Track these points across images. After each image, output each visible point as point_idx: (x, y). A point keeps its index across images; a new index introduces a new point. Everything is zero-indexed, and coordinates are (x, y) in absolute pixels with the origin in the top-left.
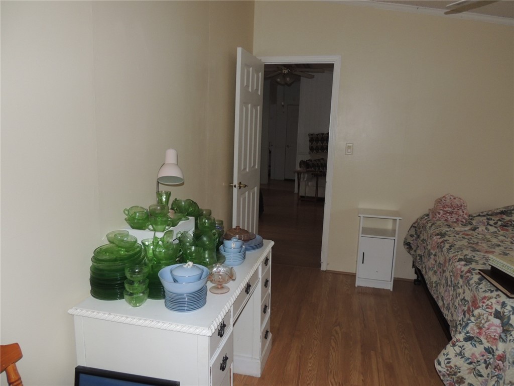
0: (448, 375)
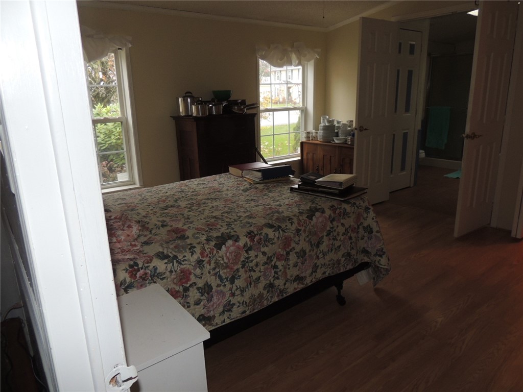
0: (333, 269)
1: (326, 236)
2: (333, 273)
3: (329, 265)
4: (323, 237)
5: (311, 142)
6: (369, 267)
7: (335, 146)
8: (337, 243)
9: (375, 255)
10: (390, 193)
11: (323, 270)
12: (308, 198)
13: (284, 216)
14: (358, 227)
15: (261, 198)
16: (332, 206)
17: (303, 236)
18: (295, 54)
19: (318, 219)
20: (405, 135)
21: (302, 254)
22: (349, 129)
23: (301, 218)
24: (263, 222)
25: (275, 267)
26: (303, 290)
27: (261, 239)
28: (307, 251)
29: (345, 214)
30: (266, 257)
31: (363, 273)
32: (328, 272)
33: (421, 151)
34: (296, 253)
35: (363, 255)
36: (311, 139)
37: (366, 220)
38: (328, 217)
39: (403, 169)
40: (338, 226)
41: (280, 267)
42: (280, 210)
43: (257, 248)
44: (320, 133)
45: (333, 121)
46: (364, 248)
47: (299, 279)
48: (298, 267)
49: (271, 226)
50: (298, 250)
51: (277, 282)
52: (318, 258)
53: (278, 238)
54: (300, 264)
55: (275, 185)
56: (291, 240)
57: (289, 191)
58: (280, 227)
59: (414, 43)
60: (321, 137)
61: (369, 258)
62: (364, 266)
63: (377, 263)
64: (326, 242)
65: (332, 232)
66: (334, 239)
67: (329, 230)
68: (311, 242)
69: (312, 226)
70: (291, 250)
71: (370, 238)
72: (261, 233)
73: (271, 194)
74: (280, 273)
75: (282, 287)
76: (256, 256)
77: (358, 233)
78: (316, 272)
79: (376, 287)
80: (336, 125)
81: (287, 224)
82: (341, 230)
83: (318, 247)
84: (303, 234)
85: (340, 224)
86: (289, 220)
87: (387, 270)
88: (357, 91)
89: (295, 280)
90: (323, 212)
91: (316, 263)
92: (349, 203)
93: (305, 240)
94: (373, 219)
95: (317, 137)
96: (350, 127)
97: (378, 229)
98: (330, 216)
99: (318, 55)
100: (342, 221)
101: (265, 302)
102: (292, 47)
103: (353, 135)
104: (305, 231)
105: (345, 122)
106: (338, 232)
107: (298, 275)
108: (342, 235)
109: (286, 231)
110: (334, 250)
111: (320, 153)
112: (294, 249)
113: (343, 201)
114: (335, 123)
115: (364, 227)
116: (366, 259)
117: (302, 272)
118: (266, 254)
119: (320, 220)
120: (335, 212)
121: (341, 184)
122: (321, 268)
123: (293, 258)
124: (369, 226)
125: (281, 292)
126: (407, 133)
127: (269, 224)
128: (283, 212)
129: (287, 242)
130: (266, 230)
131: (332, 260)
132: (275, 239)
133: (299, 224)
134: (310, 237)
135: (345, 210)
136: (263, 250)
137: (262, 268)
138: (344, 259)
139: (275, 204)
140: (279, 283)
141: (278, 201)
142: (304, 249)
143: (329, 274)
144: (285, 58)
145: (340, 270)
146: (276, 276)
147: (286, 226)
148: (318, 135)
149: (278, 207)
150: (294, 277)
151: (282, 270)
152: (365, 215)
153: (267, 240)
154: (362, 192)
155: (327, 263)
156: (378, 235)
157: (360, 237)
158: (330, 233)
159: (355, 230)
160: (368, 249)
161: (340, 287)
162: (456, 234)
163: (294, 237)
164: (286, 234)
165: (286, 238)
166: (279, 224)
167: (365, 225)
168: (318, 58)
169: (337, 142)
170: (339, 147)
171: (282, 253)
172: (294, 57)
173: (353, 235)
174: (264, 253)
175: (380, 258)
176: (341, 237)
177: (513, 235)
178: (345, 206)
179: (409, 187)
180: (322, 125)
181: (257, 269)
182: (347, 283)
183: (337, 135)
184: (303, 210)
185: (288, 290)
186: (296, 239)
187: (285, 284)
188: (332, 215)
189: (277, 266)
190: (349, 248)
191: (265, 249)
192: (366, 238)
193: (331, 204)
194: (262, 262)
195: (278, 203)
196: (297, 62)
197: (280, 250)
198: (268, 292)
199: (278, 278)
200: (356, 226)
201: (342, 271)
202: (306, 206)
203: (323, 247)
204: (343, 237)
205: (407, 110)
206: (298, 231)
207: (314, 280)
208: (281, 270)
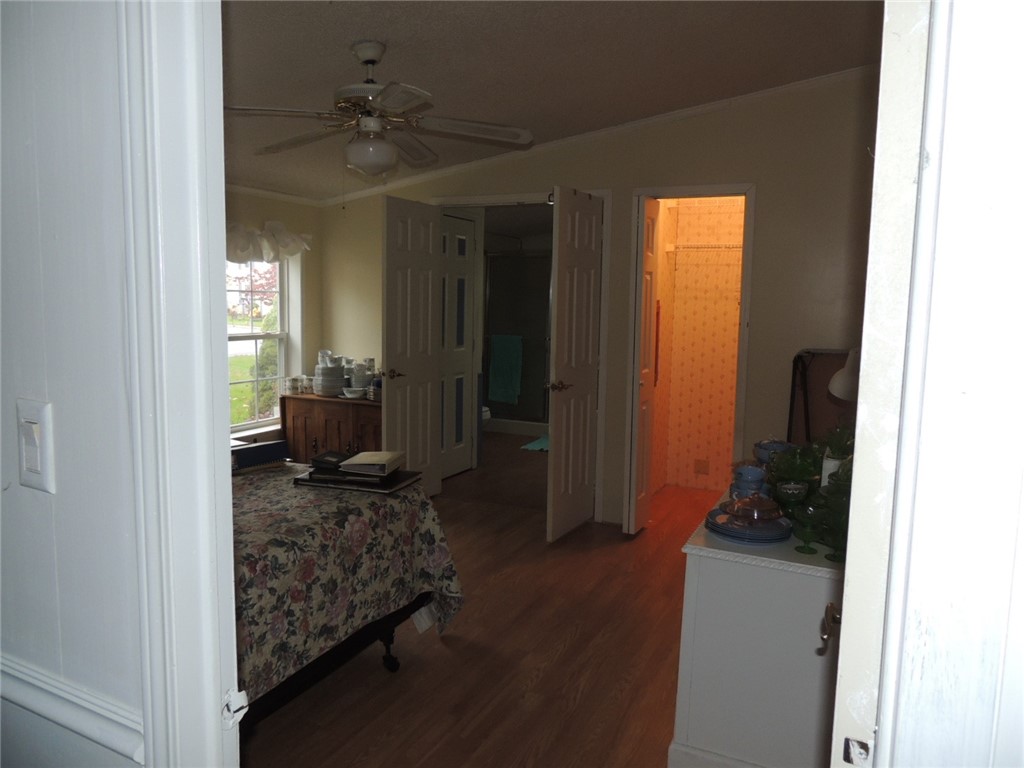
0: (378, 608)
1: (366, 553)
2: (379, 615)
3: (372, 602)
4: (361, 556)
5: (300, 396)
6: (431, 601)
7: (347, 404)
8: (384, 564)
9: (441, 578)
10: (443, 480)
11: (364, 611)
12: (330, 493)
13: (298, 525)
14: (413, 536)
15: (244, 500)
16: (373, 504)
17: (332, 555)
18: (268, 241)
19: (353, 525)
20: (460, 382)
21: (331, 587)
22: (369, 373)
23: (326, 526)
24: (266, 538)
25: (290, 613)
26: (334, 649)
27: (266, 566)
28: (339, 581)
29: (393, 515)
30: (276, 597)
31: (423, 610)
32: (372, 614)
33: (485, 409)
34: (321, 585)
35: (421, 581)
36: (299, 390)
37: (422, 522)
38: (367, 521)
39: (459, 439)
40: (383, 535)
41: (298, 613)
42: (289, 517)
43: (262, 583)
44: (318, 380)
45: (340, 359)
46: (423, 569)
47: (327, 631)
48: (325, 611)
49: (280, 544)
50: (324, 580)
51: (292, 641)
52: (355, 591)
53: (294, 562)
54: (328, 604)
55: (262, 475)
56: (314, 565)
57: (291, 485)
58: (294, 544)
59: (464, 238)
60: (320, 388)
61: (432, 585)
62: (424, 599)
63: (444, 590)
64: (366, 563)
65: (375, 545)
66: (378, 558)
67: (371, 544)
68: (344, 566)
69: (346, 538)
70: (314, 582)
71: (431, 552)
72: (267, 556)
73: (261, 493)
74: (297, 624)
75: (300, 649)
76: (260, 597)
77: (412, 544)
78: (352, 616)
79: (444, 633)
80: (346, 367)
81: (305, 538)
82: (388, 541)
83: (354, 572)
84: (332, 553)
85: (386, 533)
86: (308, 531)
87: (459, 601)
88: (383, 311)
89: (321, 634)
90: (360, 514)
91: (352, 601)
92: (397, 497)
93: (335, 562)
94: (434, 520)
95: (311, 387)
96: (369, 369)
97: (442, 535)
98: (371, 520)
99: (308, 245)
100: (389, 527)
101: (275, 677)
102: (262, 228)
103: (379, 385)
104: (334, 547)
105: (362, 362)
106: (384, 546)
107: (325, 625)
108: (391, 550)
109: (306, 550)
110: (379, 576)
111: (318, 416)
112: (319, 580)
113: (389, 495)
114: (344, 363)
115: (420, 534)
116: (427, 588)
117: (332, 619)
118: (276, 591)
119: (357, 527)
120: (377, 513)
121: (382, 467)
122: (360, 608)
123: (317, 593)
124: (428, 531)
125: (300, 657)
126: (461, 379)
127: (276, 540)
128: (294, 520)
129: (307, 568)
130: (273, 551)
131: (376, 592)
132: (290, 564)
133: (324, 536)
134: (342, 557)
135: (393, 508)
136: (270, 584)
137: (269, 616)
138: (394, 589)
139: (275, 507)
140: (296, 641)
141: (278, 502)
142: (334, 578)
143: (373, 617)
144: (251, 247)
145: (389, 608)
146: (292, 628)
147: (305, 541)
148: (314, 383)
149: (282, 513)
150: (319, 628)
151: (301, 618)
152: (422, 515)
153: (277, 568)
154: (414, 479)
155: (370, 599)
156: (444, 544)
157: (416, 551)
158: (372, 548)
159: (409, 541)
160: (428, 570)
161: (388, 640)
162: (550, 538)
163: (319, 559)
164: (306, 555)
165: (305, 561)
166: (294, 539)
167: (423, 531)
168: (309, 249)
169: (349, 396)
170: (354, 405)
171: (299, 588)
172: (266, 245)
173: (406, 549)
174: (272, 591)
175: (449, 582)
176: (388, 554)
177: (625, 530)
178: (391, 502)
179: (471, 469)
180: (320, 366)
181: (261, 621)
182: (400, 631)
183: (348, 384)
184: (327, 513)
185: (311, 653)
186: (322, 562)
187: (306, 642)
188: (374, 518)
189: (293, 611)
190: (401, 570)
191: (273, 583)
192: (425, 553)
193: (369, 501)
194: (269, 607)
195: (280, 506)
196: (272, 255)
197: (296, 583)
198: (279, 659)
199: (294, 633)
200: (409, 534)
201: (392, 610)
202: (332, 507)
203: (363, 573)
204: (392, 553)
205: (460, 342)
206: (324, 547)
207: (350, 631)
208: (298, 618)
